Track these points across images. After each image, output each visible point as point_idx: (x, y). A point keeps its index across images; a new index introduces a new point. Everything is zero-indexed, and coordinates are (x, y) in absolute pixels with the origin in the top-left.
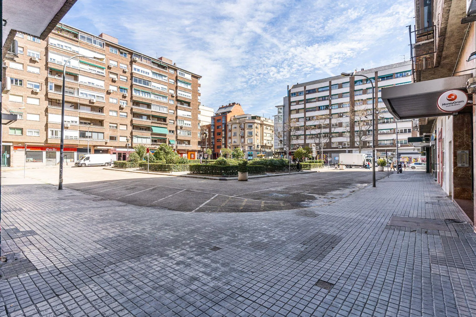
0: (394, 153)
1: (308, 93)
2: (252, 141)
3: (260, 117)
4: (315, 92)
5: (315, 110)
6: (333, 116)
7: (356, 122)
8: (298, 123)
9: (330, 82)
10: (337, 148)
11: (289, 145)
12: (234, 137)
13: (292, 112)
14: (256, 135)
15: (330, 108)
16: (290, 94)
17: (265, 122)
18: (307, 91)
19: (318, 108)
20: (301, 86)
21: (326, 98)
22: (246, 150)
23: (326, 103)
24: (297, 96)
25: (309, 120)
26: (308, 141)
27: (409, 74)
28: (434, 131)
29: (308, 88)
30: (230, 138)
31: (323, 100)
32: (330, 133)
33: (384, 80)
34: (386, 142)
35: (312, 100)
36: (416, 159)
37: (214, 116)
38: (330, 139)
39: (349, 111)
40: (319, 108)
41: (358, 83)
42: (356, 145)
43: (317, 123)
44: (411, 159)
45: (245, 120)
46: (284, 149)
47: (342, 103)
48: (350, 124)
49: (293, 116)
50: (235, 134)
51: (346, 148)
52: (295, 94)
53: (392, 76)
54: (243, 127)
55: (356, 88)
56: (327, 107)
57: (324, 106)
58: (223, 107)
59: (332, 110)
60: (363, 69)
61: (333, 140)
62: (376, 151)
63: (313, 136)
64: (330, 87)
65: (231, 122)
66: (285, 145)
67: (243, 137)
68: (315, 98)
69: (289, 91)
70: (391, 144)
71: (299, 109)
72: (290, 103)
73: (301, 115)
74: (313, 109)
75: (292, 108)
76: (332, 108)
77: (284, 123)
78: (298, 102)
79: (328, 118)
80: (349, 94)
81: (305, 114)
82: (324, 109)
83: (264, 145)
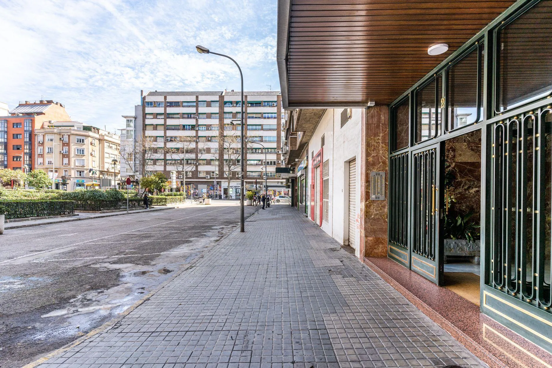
0: (261, 186)
1: (170, 106)
2: (84, 163)
3: (98, 130)
4: (179, 106)
5: (179, 129)
6: (200, 139)
7: (225, 148)
8: (155, 143)
9: (197, 97)
10: (204, 178)
11: (144, 172)
12: (49, 155)
13: (148, 127)
14: (91, 155)
15: (197, 129)
16: (145, 103)
17: (106, 138)
18: (168, 102)
19: (182, 127)
20: (161, 95)
21: (192, 116)
22: (73, 176)
23: (192, 122)
24: (154, 107)
25: (171, 141)
26: (169, 168)
27: (275, 105)
28: (306, 158)
29: (170, 99)
30: (42, 156)
31: (188, 118)
32: (197, 160)
33: (253, 106)
34: (254, 174)
35: (175, 116)
36: (280, 193)
37: (8, 117)
38: (197, 167)
39: (218, 135)
40: (184, 127)
41: (227, 105)
42: (225, 176)
43: (179, 145)
44: (275, 192)
45: (70, 129)
46: (136, 178)
47: (211, 125)
48: (219, 150)
49: (149, 133)
50: (51, 151)
51: (214, 178)
52: (151, 104)
53: (260, 103)
54: (67, 140)
55: (226, 109)
56: (193, 127)
57: (189, 126)
58: (27, 104)
59: (199, 132)
60: (233, 91)
61: (200, 168)
62: (245, 183)
63: (176, 162)
64: (197, 102)
65: (42, 131)
66: (137, 172)
67: (66, 155)
68: (178, 114)
69: (144, 99)
70: (258, 176)
71: (157, 125)
72: (145, 115)
73: (161, 133)
74: (176, 128)
75: (148, 122)
76: (199, 130)
77: (136, 141)
78: (156, 116)
79: (194, 141)
80: (218, 115)
81: (165, 133)
82: (189, 130)
83: (106, 170)
